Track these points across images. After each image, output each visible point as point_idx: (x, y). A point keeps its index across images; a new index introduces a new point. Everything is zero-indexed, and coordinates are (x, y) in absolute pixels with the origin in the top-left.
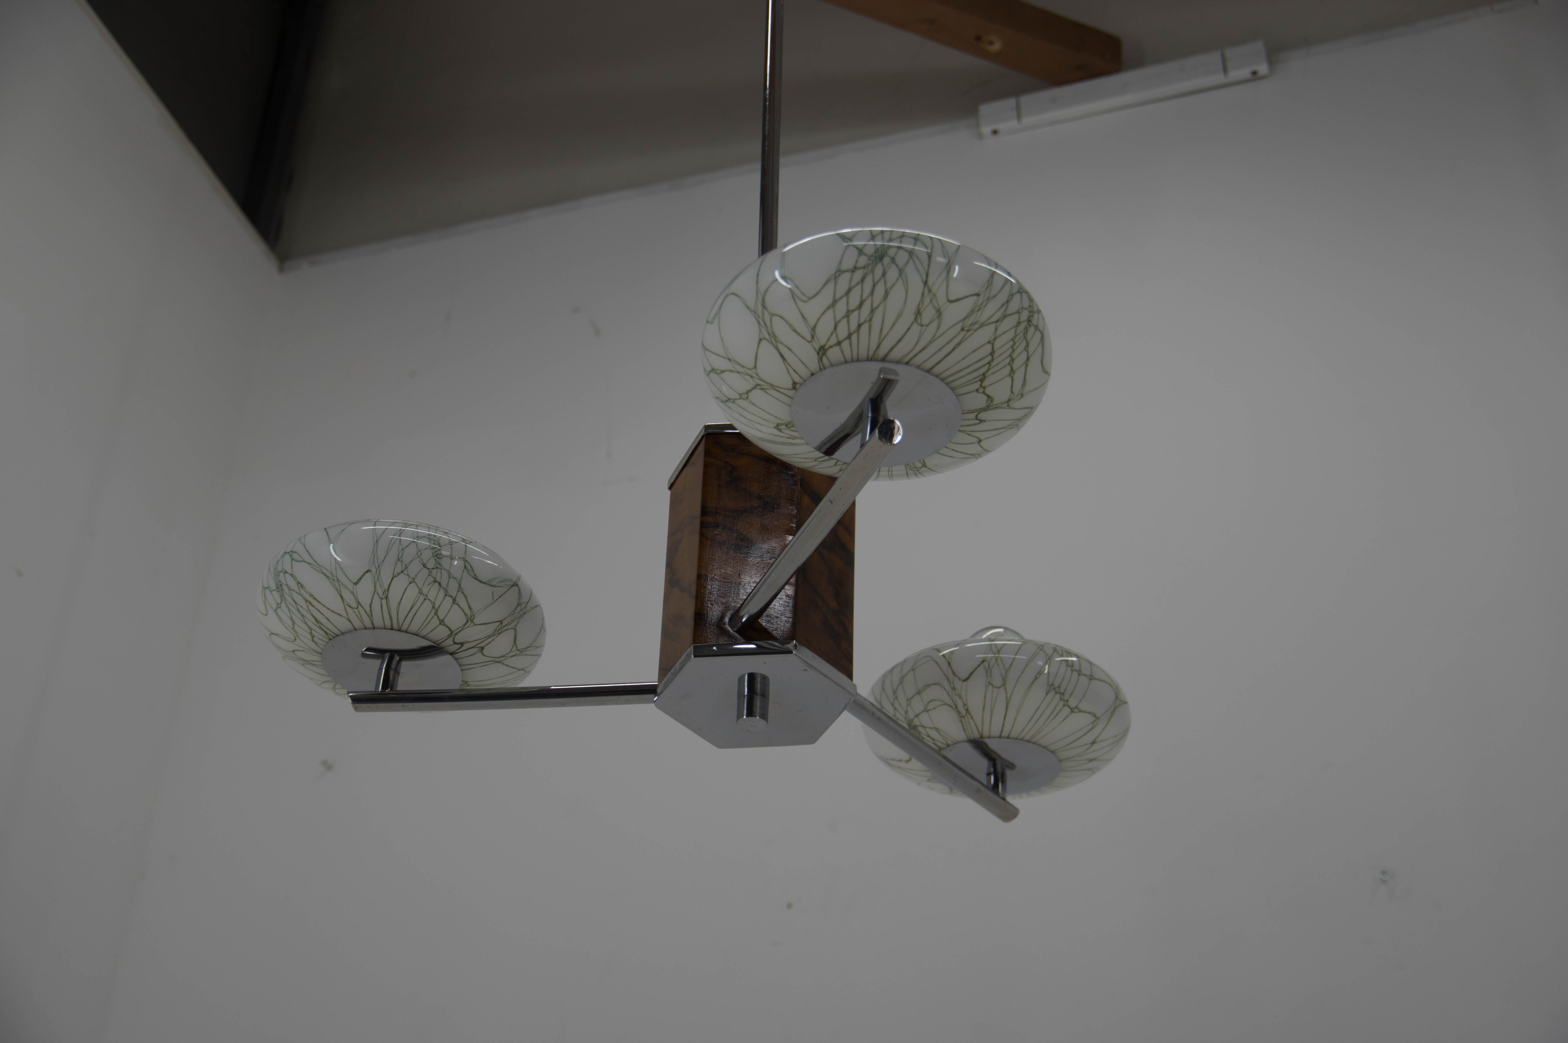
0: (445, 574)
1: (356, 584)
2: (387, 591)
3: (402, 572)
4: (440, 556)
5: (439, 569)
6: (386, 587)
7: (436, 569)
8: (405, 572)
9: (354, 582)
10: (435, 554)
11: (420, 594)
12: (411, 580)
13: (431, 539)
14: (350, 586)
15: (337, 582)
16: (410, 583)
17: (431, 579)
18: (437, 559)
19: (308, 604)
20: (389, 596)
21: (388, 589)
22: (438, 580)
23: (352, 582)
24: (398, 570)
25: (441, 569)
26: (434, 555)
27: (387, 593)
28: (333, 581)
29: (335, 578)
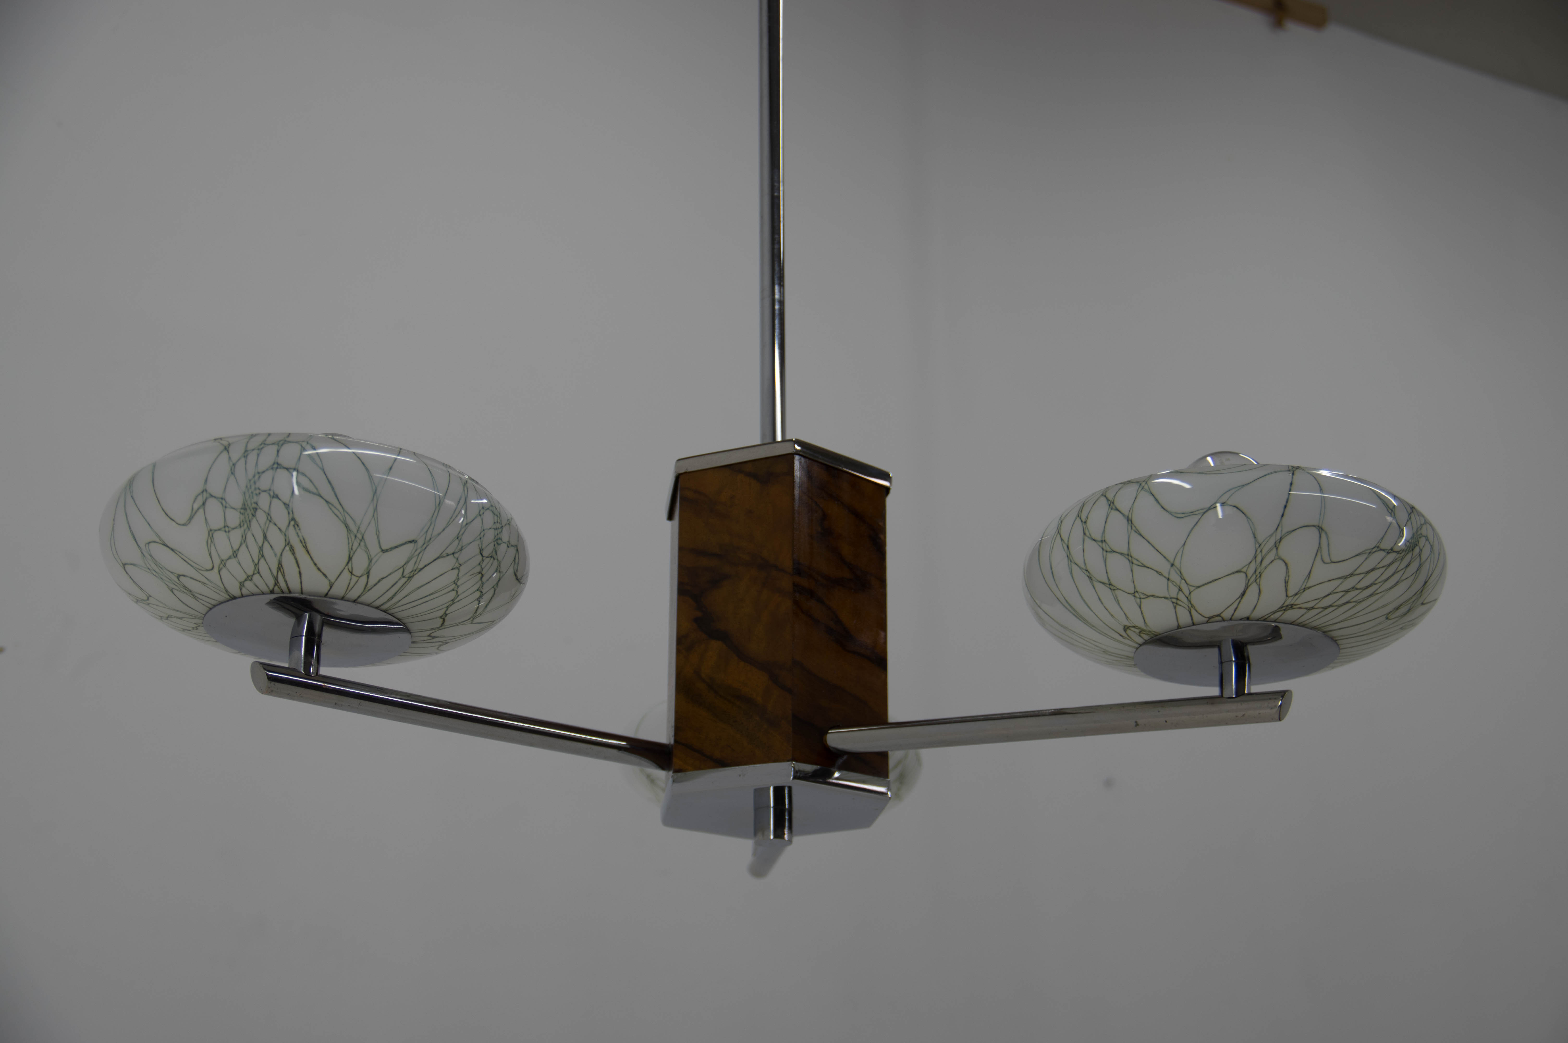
1: (384, 551)
2: (418, 570)
4: (500, 542)
6: (421, 566)
7: (490, 558)
8: (455, 555)
9: (384, 548)
11: (453, 583)
12: (456, 565)
13: (494, 514)
14: (375, 550)
16: (452, 569)
17: (477, 570)
18: (496, 545)
20: (415, 576)
21: (421, 569)
22: (484, 572)
23: (380, 548)
24: (450, 550)
26: (495, 539)
27: (416, 572)
28: (353, 537)
29: (359, 536)
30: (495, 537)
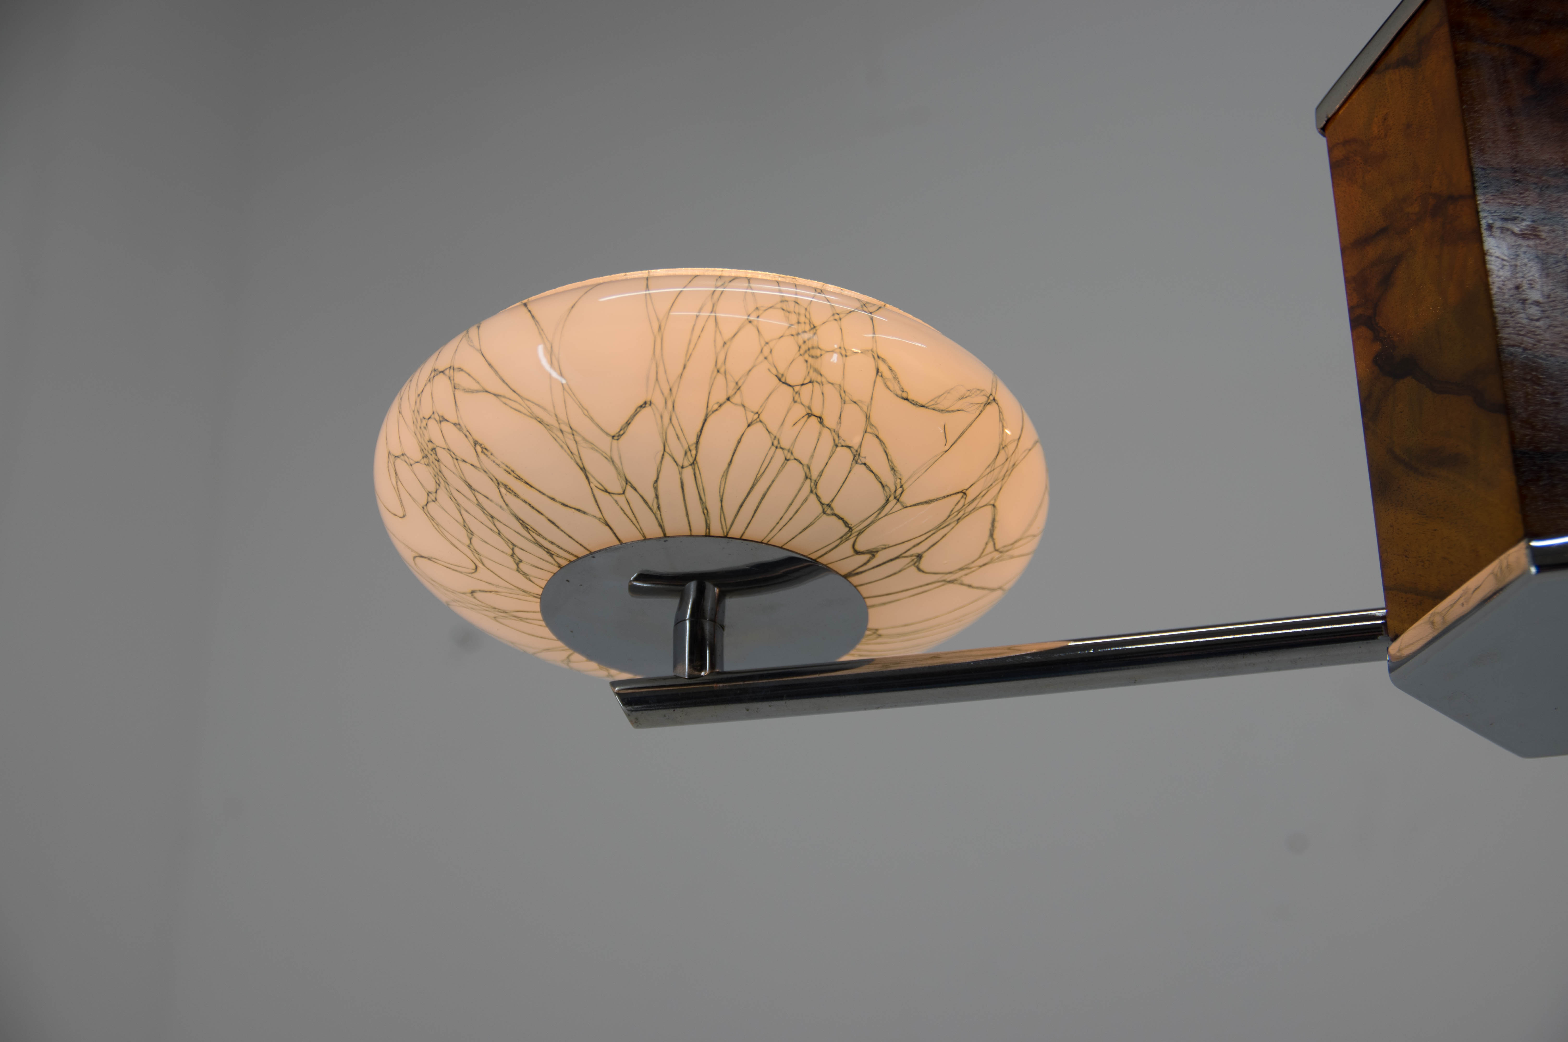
0: (832, 394)
1: (617, 437)
2: (693, 448)
3: (728, 399)
4: (817, 352)
5: (816, 384)
6: (692, 440)
7: (810, 385)
8: (736, 399)
9: (614, 431)
10: (804, 348)
11: (773, 448)
12: (751, 417)
13: (789, 312)
14: (605, 443)
15: (571, 436)
16: (749, 426)
17: (799, 411)
18: (810, 360)
19: (503, 490)
20: (698, 458)
21: (697, 443)
22: (816, 411)
23: (607, 434)
24: (719, 395)
25: (821, 384)
26: (802, 351)
27: (694, 452)
28: (560, 434)
29: (566, 429)
30: (800, 347)
